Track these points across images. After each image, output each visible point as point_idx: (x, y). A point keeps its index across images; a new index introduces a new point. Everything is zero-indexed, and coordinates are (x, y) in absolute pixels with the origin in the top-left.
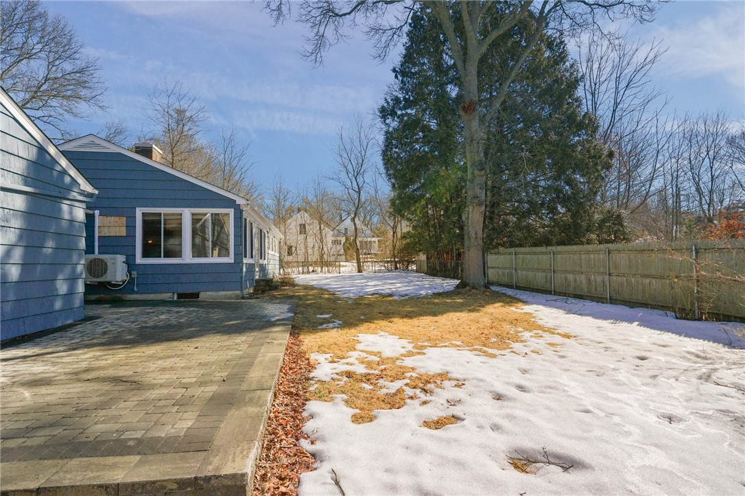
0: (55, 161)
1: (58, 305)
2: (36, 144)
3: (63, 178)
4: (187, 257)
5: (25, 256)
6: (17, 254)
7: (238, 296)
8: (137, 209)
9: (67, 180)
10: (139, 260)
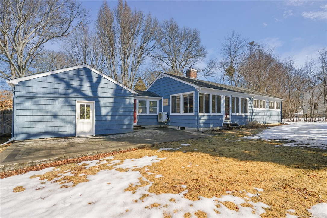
0: (122, 88)
1: (125, 127)
2: (114, 84)
3: (126, 92)
4: (182, 113)
5: (112, 114)
6: (110, 114)
7: (196, 130)
8: (170, 95)
9: (128, 92)
10: (171, 114)
